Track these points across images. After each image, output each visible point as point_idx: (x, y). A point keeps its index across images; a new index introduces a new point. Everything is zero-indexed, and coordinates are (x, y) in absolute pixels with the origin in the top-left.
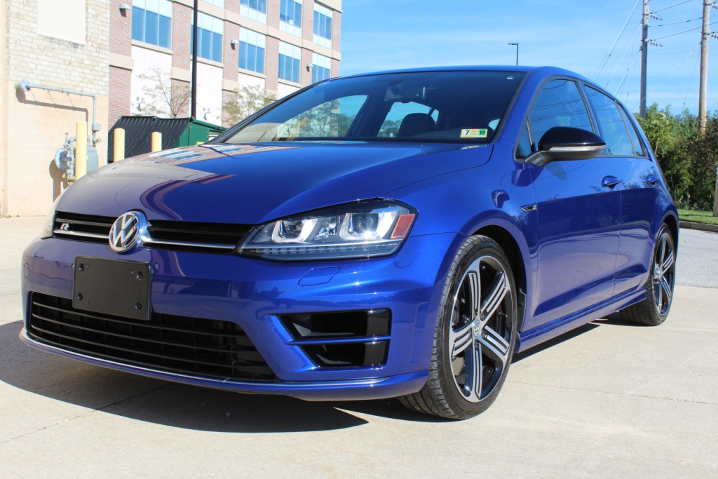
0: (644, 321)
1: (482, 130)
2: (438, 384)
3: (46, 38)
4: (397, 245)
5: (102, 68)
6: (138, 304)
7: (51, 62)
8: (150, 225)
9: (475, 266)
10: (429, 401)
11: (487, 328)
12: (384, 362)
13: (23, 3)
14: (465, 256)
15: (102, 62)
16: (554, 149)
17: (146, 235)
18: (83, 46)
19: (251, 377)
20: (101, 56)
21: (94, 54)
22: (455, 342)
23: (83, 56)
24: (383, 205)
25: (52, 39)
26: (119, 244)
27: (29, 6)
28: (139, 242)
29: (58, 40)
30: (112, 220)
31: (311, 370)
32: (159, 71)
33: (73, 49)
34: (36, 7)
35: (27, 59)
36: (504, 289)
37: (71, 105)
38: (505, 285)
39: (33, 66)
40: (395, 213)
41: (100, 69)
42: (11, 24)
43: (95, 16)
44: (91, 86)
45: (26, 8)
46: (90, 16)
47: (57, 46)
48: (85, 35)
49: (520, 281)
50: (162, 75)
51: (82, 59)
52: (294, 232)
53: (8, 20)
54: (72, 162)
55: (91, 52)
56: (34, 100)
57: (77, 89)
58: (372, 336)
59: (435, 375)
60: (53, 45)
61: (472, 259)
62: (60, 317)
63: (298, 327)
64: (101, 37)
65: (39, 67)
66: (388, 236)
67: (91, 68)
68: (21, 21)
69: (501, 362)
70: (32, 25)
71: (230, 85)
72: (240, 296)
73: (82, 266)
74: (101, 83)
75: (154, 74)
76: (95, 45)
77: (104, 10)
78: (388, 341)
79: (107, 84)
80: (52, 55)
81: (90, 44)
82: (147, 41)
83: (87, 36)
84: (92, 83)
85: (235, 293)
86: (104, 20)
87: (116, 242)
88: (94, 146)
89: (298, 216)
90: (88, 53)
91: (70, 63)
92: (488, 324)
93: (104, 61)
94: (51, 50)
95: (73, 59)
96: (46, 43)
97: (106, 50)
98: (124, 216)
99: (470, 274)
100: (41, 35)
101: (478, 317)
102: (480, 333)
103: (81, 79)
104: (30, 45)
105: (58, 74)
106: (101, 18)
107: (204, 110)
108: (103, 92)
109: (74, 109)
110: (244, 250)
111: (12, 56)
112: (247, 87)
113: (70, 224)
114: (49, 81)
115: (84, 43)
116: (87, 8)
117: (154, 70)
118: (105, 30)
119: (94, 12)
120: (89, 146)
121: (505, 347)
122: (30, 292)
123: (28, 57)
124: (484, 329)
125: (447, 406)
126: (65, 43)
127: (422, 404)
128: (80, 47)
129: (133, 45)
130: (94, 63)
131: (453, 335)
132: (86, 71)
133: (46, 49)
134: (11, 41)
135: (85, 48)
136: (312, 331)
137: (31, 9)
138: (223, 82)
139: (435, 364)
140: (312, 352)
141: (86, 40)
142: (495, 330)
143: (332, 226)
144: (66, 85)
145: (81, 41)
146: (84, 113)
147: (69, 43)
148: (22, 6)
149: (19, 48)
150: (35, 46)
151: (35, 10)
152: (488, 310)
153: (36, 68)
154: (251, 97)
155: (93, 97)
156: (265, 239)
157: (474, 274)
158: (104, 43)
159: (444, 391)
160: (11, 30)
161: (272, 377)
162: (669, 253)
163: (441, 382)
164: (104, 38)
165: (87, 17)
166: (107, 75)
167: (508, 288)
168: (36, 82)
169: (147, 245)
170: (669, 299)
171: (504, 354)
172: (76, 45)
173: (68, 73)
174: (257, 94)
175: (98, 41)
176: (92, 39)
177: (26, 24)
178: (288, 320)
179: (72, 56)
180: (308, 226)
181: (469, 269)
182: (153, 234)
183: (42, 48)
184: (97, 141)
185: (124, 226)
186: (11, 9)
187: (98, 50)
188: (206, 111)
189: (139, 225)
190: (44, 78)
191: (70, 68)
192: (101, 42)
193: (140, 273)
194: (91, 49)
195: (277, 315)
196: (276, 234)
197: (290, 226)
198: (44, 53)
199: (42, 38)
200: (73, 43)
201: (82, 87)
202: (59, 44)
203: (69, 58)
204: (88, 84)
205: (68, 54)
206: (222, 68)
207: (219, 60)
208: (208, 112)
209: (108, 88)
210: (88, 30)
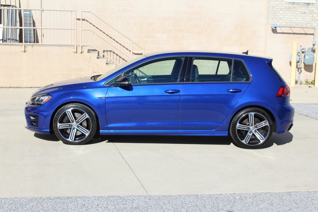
3: (290, 3)
7: (293, 14)
18: (313, 4)
23: (312, 9)
25: (293, 3)
29: (297, 3)
33: (307, 6)
35: (278, 14)
39: (282, 17)
47: (297, 6)
56: (282, 32)
60: (294, 6)
65: (285, 17)
80: (293, 10)
81: (317, 2)
90: (316, 7)
91: (304, 13)
94: (293, 8)
95: (307, 11)
96: (290, 5)
100: (287, 2)
103: (311, 20)
104: (280, 7)
105: (297, 19)
109: (306, 34)
111: (270, 14)
114: (291, 22)
115: (315, 2)
123: (279, 13)
126: (302, 4)
128: (311, 4)
132: (314, 16)
133: (290, 8)
134: (270, 7)
135: (315, 4)
144: (302, 23)
147: (304, 3)
149: (274, 9)
150: (283, 7)
153: (284, 17)
155: (314, 29)
160: (270, 2)
168: (283, 24)
173: (303, 17)
179: (306, 9)
183: (288, 8)
190: (288, 21)
191: (304, 15)
198: (288, 10)
199: (288, 3)
200: (307, 3)
201: (312, 24)
202: (298, 5)
203: (304, 11)
204: (316, 22)
205: (303, 9)
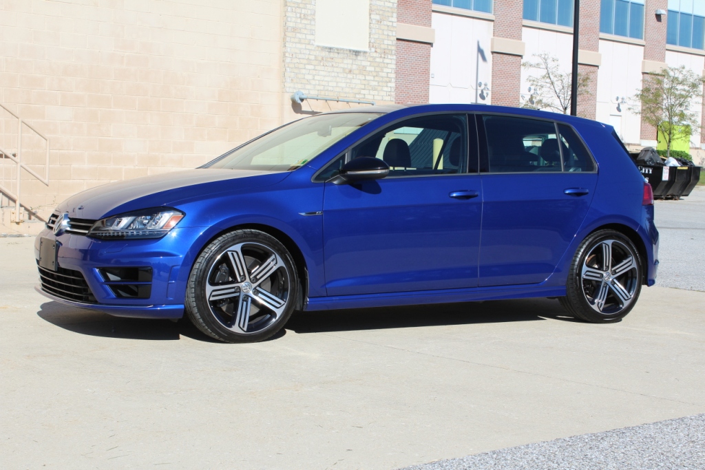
3: (324, 48)
4: (165, 233)
6: (53, 262)
7: (329, 72)
8: (69, 220)
9: (235, 248)
11: (258, 289)
12: (149, 297)
13: (300, 17)
15: (387, 67)
18: (365, 52)
20: (386, 61)
21: (378, 60)
22: (213, 292)
23: (364, 63)
25: (330, 48)
27: (307, 19)
28: (63, 229)
29: (338, 49)
31: (114, 298)
33: (354, 57)
34: (314, 19)
35: (303, 71)
38: (276, 263)
39: (310, 77)
40: (171, 214)
41: (384, 75)
42: (288, 39)
43: (379, 22)
44: (376, 93)
45: (304, 22)
46: (374, 22)
47: (336, 55)
48: (368, 41)
50: (549, 61)
51: (364, 66)
53: (285, 35)
55: (374, 58)
56: (310, 110)
57: (357, 96)
60: (332, 55)
61: (232, 243)
63: (109, 275)
64: (386, 42)
65: (316, 78)
66: (162, 227)
67: (375, 74)
68: (298, 35)
69: (273, 313)
70: (309, 37)
71: (655, 66)
74: (385, 89)
75: (540, 60)
76: (378, 50)
77: (389, 14)
78: (150, 285)
79: (393, 90)
80: (331, 64)
81: (373, 50)
83: (370, 42)
84: (375, 90)
86: (391, 24)
90: (371, 59)
91: (350, 71)
92: (259, 286)
93: (389, 66)
94: (329, 60)
95: (354, 67)
96: (325, 54)
97: (391, 54)
99: (229, 253)
100: (318, 47)
101: (247, 280)
103: (363, 87)
104: (307, 57)
105: (337, 83)
106: (385, 23)
107: (617, 99)
110: (91, 233)
111: (288, 69)
113: (52, 220)
114: (327, 90)
115: (367, 49)
116: (370, 14)
117: (540, 56)
118: (390, 34)
119: (378, 17)
121: (279, 303)
123: (305, 68)
124: (255, 289)
126: (345, 52)
128: (362, 54)
129: (524, 26)
130: (378, 69)
131: (210, 288)
132: (368, 78)
133: (324, 59)
134: (287, 55)
135: (368, 54)
136: (121, 278)
137: (309, 22)
138: (643, 63)
140: (114, 289)
141: (369, 46)
144: (345, 93)
145: (363, 47)
147: (350, 51)
148: (299, 21)
149: (295, 61)
150: (312, 57)
151: (313, 23)
152: (258, 277)
153: (314, 79)
154: (673, 81)
157: (235, 253)
158: (390, 47)
160: (287, 45)
164: (390, 43)
165: (370, 23)
166: (393, 80)
167: (280, 264)
168: (314, 93)
171: (278, 308)
172: (357, 53)
173: (348, 81)
174: (681, 77)
175: (383, 46)
176: (375, 45)
177: (304, 36)
178: (104, 271)
179: (352, 64)
180: (126, 221)
181: (228, 250)
182: (70, 225)
183: (320, 59)
186: (288, 24)
187: (383, 56)
188: (620, 101)
190: (321, 88)
191: (350, 76)
192: (386, 47)
193: (54, 246)
194: (375, 55)
198: (322, 64)
199: (320, 49)
200: (354, 51)
201: (364, 95)
202: (338, 53)
203: (349, 67)
204: (371, 91)
205: (348, 63)
206: (644, 46)
207: (638, 36)
208: (622, 102)
209: (393, 94)
210: (371, 36)
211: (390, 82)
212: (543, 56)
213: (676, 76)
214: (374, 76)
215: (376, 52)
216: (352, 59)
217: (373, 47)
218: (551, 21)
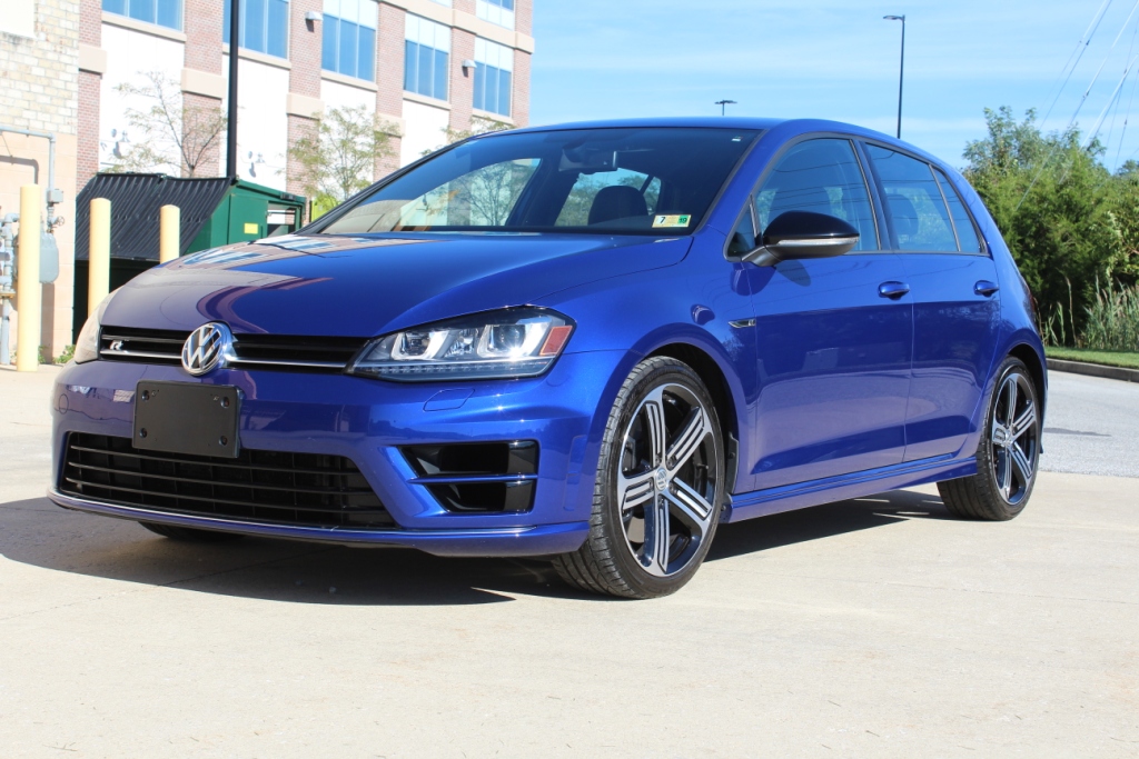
0: (980, 512)
1: (683, 217)
2: (603, 544)
4: (547, 365)
5: (66, 82)
6: (222, 438)
8: (236, 340)
9: (656, 395)
10: (593, 568)
11: (677, 480)
12: (530, 507)
14: (640, 382)
15: (64, 71)
16: (783, 243)
17: (230, 352)
18: (29, 40)
19: (365, 525)
20: (64, 59)
21: (51, 56)
22: (627, 491)
23: (29, 61)
24: (532, 313)
26: (196, 365)
28: (222, 362)
30: (185, 335)
31: (439, 515)
32: (160, 77)
33: (11, 47)
36: (701, 430)
37: (7, 154)
38: (702, 425)
40: (546, 324)
41: (60, 85)
44: (46, 117)
48: (33, 20)
49: (727, 422)
50: (164, 85)
51: (28, 66)
52: (419, 347)
54: (10, 263)
55: (45, 52)
57: (17, 122)
58: (516, 474)
59: (600, 532)
61: (650, 385)
62: (111, 462)
63: (423, 463)
64: (63, 23)
66: (536, 352)
67: (45, 82)
69: (699, 530)
71: (305, 106)
72: (352, 429)
73: (146, 393)
74: (63, 111)
75: (148, 83)
76: (51, 38)
78: (535, 481)
79: (75, 114)
81: (43, 36)
82: (134, 15)
83: (36, 22)
84: (46, 112)
85: (345, 426)
87: (191, 363)
88: (51, 232)
89: (424, 327)
90: (39, 54)
91: (5, 74)
92: (678, 475)
93: (69, 69)
95: (12, 66)
97: (72, 47)
98: (202, 329)
99: (648, 406)
101: (663, 464)
102: (667, 486)
103: (26, 105)
107: (251, 155)
108: (66, 129)
109: (12, 160)
110: (357, 368)
112: (340, 109)
113: (123, 342)
115: (31, 35)
117: (150, 75)
118: (70, 9)
120: (42, 231)
121: (705, 509)
122: (67, 433)
124: (672, 481)
125: (617, 575)
127: (586, 575)
128: (24, 42)
129: (104, 22)
130: (51, 74)
131: (623, 483)
132: (35, 88)
135: (34, 44)
136: (441, 469)
138: (289, 98)
139: (599, 519)
140: (440, 492)
141: (36, 28)
142: (692, 487)
143: (468, 341)
145: (26, 31)
146: (32, 169)
147: (5, 35)
152: (678, 456)
154: (348, 130)
155: (50, 138)
156: (384, 356)
157: (655, 407)
158: (69, 34)
159: (612, 553)
161: (392, 525)
162: (1026, 407)
163: (607, 540)
164: (70, 25)
166: (75, 96)
167: (708, 428)
169: (232, 364)
170: (1028, 482)
171: (704, 519)
172: (15, 40)
174: (360, 123)
175: (58, 31)
176: (46, 27)
178: (411, 453)
179: (8, 60)
180: (437, 340)
181: (646, 399)
182: (239, 351)
184: (57, 222)
185: (203, 341)
188: (255, 158)
189: (222, 339)
191: (5, 83)
192: (63, 33)
193: (226, 400)
194: (46, 46)
195: (397, 446)
196: (396, 350)
197: (415, 341)
200: (11, 36)
201: (29, 120)
204: (40, 114)
205: (1, 57)
206: (289, 69)
207: (281, 53)
208: (259, 161)
209: (75, 121)
210: (40, 10)
211: (70, 98)
212: (154, 76)
213: (353, 121)
214: (44, 87)
215: (47, 40)
216: (8, 51)
217: (42, 30)
218: (148, 18)
